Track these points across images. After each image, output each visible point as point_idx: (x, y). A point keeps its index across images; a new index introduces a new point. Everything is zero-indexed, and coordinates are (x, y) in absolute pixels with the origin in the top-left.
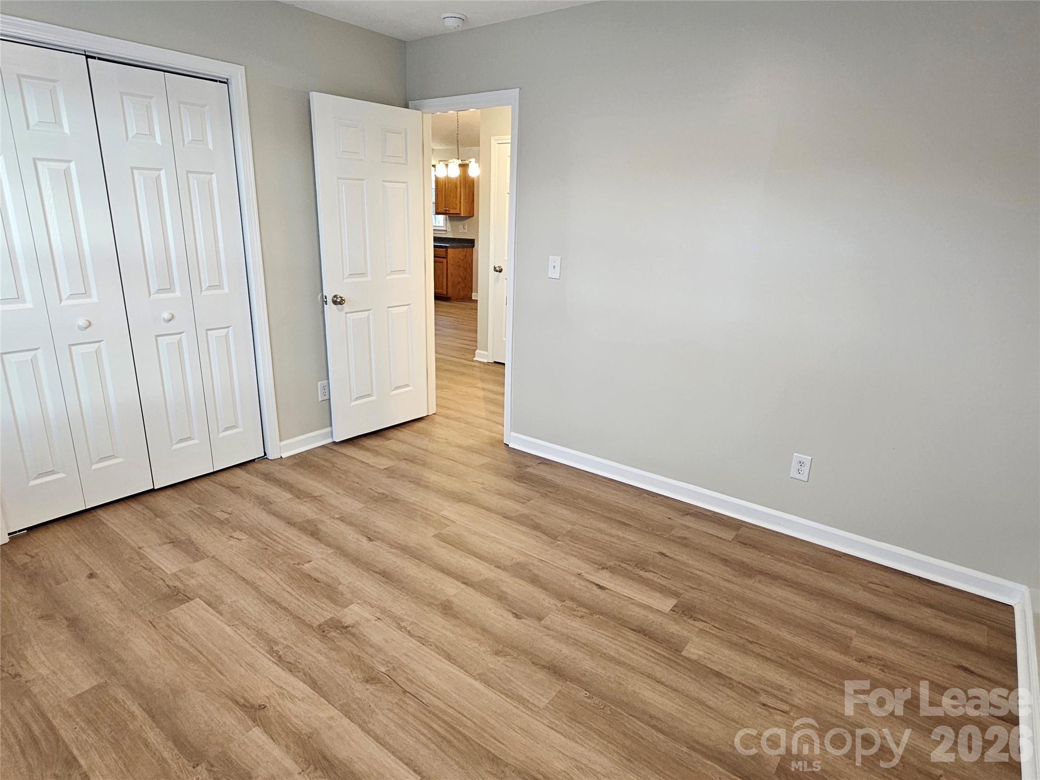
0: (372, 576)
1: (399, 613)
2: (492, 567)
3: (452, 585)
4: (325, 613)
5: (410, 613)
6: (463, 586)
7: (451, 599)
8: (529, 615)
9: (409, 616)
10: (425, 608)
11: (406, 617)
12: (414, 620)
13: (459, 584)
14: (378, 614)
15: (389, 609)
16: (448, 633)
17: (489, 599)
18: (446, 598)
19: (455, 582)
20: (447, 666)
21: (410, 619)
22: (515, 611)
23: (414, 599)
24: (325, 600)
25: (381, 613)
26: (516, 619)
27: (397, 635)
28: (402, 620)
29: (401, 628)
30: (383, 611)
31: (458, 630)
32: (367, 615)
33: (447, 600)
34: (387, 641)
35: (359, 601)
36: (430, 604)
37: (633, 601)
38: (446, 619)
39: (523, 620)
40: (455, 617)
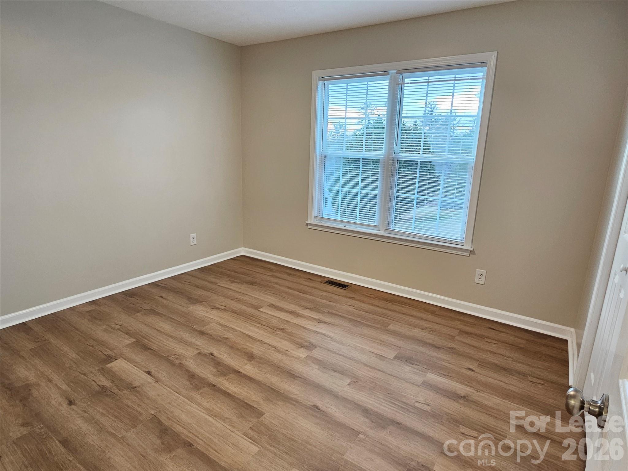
0: (300, 375)
1: (277, 354)
2: (218, 385)
3: (248, 371)
4: (317, 353)
5: (271, 354)
6: (241, 370)
7: (248, 362)
8: (205, 355)
9: (271, 352)
10: (263, 357)
11: (273, 352)
12: (269, 351)
13: (243, 372)
14: (288, 353)
15: (283, 356)
16: (250, 345)
17: (226, 363)
18: (252, 362)
19: (245, 373)
20: (251, 334)
21: (271, 351)
22: (212, 357)
23: (270, 361)
24: (322, 359)
25: (287, 354)
26: (213, 353)
27: (275, 344)
28: (274, 350)
29: (274, 347)
30: (286, 355)
31: (245, 347)
32: (294, 352)
33: (251, 361)
34: (280, 342)
35: (302, 359)
36: (261, 358)
37: (135, 364)
38: (251, 352)
39: (209, 352)
40: (246, 353)
